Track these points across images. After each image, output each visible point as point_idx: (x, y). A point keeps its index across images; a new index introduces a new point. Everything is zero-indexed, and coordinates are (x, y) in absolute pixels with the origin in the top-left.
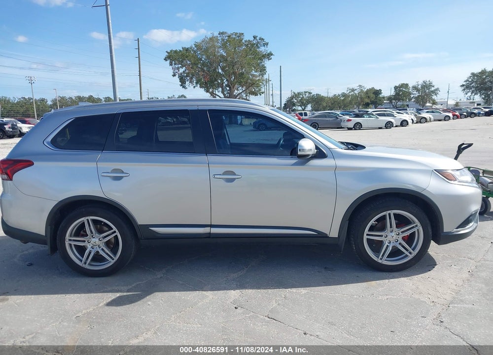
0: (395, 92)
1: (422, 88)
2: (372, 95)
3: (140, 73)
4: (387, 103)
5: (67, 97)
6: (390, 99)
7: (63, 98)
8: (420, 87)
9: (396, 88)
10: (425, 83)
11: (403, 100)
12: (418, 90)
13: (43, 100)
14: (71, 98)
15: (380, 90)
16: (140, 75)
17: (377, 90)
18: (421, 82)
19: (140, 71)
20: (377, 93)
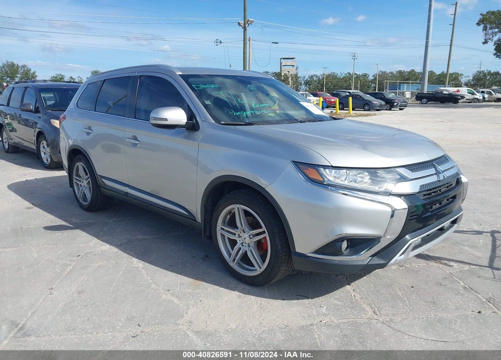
3: (451, 43)
5: (388, 71)
7: (384, 73)
13: (365, 75)
14: (391, 73)
16: (451, 45)
19: (451, 40)
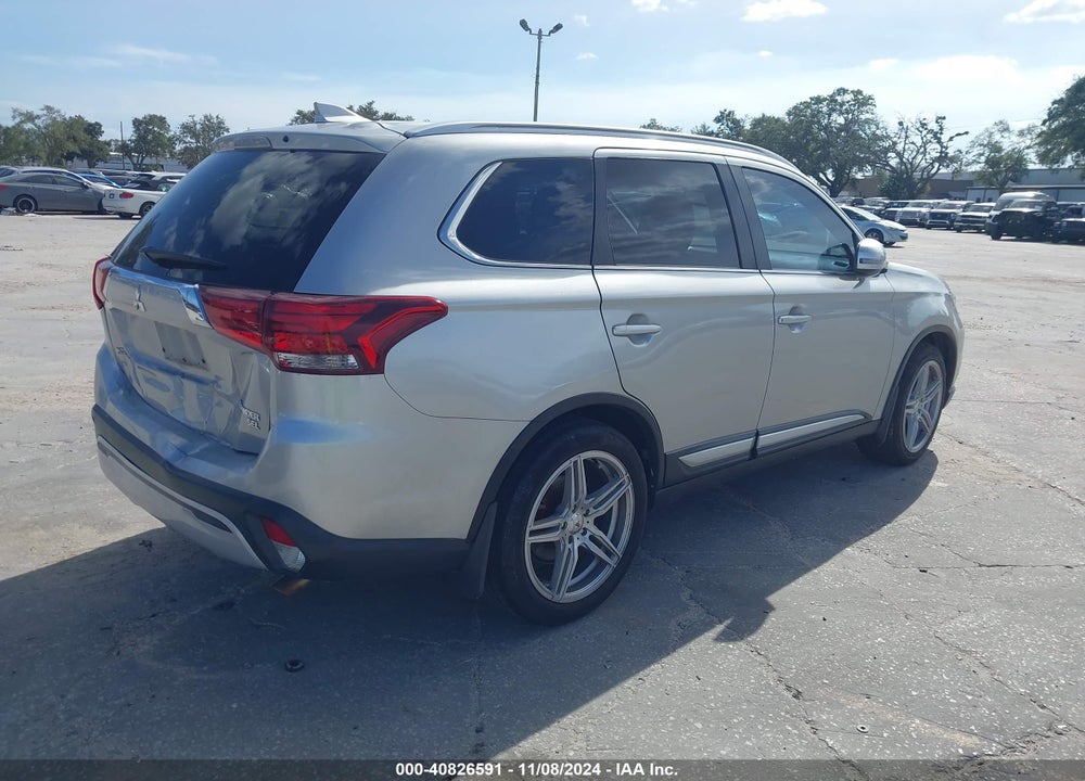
0: (135, 132)
1: (203, 130)
2: (82, 135)
4: (118, 158)
6: (124, 148)
8: (198, 127)
9: (137, 123)
10: (209, 121)
11: (157, 154)
12: (195, 135)
15: (97, 124)
17: (91, 125)
18: (199, 118)
20: (94, 129)
